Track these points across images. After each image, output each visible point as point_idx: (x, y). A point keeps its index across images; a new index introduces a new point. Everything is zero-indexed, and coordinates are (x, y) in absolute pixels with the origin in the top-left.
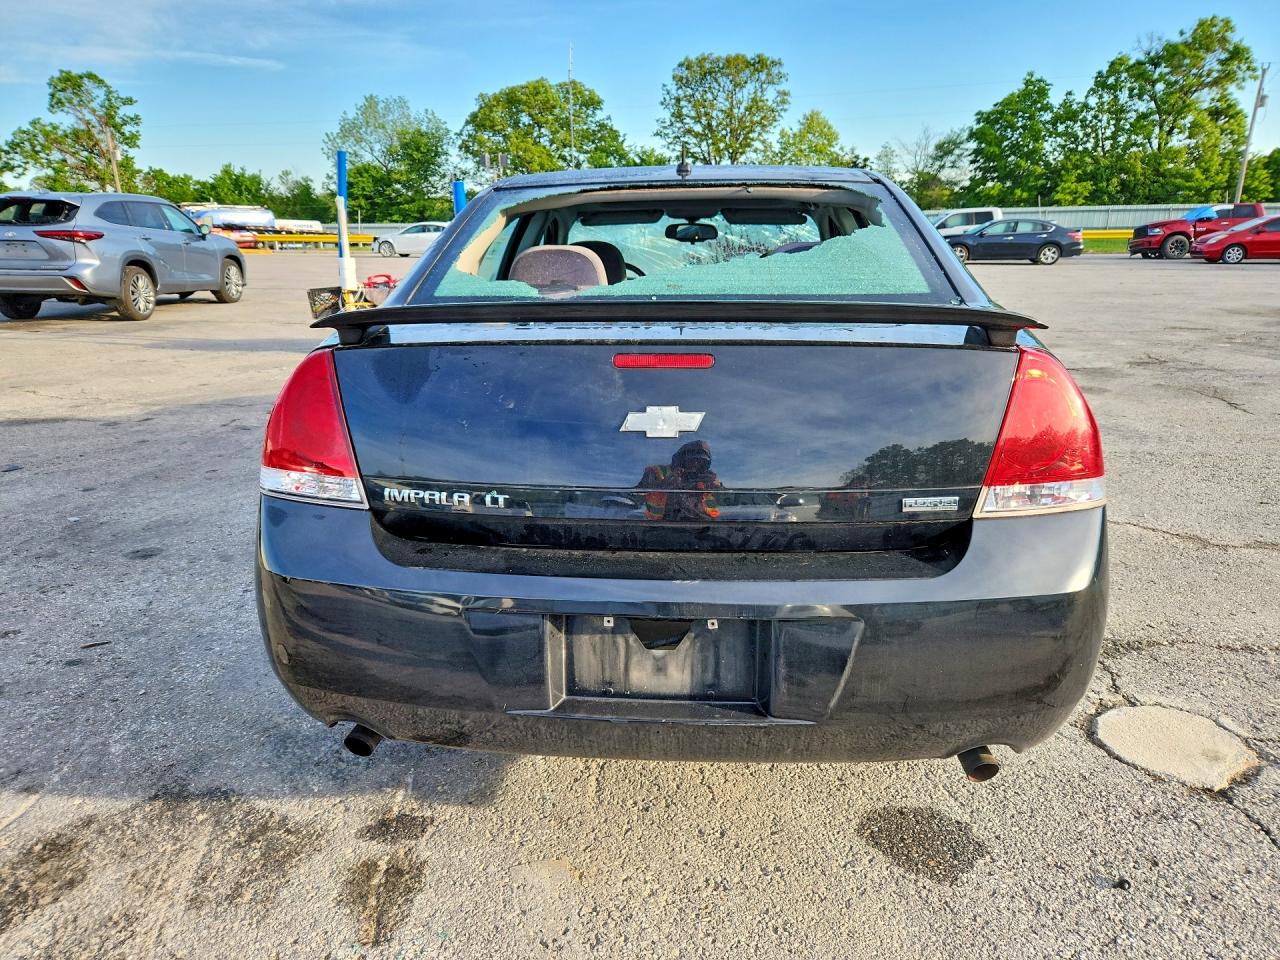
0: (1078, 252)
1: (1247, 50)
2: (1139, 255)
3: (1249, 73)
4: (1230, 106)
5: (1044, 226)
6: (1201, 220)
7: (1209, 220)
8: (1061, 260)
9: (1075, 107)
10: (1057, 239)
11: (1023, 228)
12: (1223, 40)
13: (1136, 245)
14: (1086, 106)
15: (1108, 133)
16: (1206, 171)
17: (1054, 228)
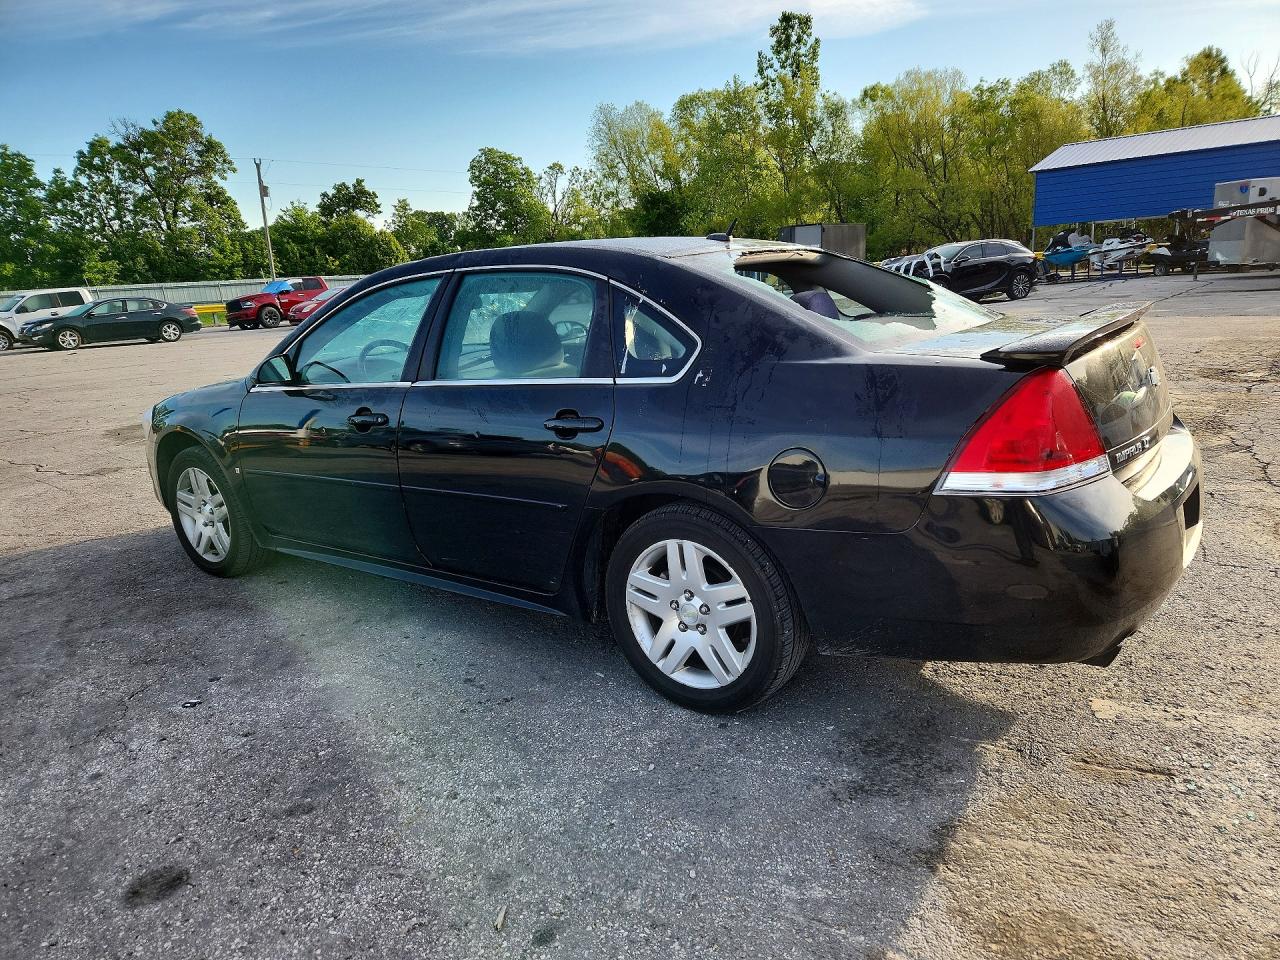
0: (198, 327)
1: (219, 145)
2: (237, 327)
3: (226, 166)
4: (218, 193)
5: (156, 303)
6: (282, 293)
7: (288, 292)
8: (183, 336)
9: (67, 185)
10: (173, 316)
11: (132, 307)
12: (195, 134)
13: (237, 318)
14: (78, 186)
15: (111, 213)
16: (222, 251)
17: (165, 305)
